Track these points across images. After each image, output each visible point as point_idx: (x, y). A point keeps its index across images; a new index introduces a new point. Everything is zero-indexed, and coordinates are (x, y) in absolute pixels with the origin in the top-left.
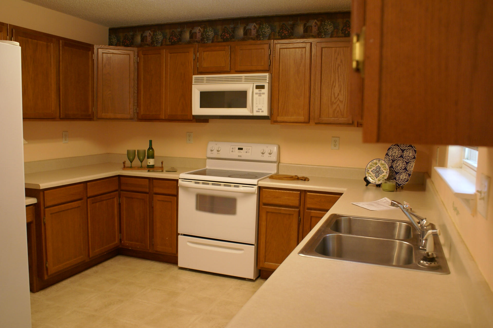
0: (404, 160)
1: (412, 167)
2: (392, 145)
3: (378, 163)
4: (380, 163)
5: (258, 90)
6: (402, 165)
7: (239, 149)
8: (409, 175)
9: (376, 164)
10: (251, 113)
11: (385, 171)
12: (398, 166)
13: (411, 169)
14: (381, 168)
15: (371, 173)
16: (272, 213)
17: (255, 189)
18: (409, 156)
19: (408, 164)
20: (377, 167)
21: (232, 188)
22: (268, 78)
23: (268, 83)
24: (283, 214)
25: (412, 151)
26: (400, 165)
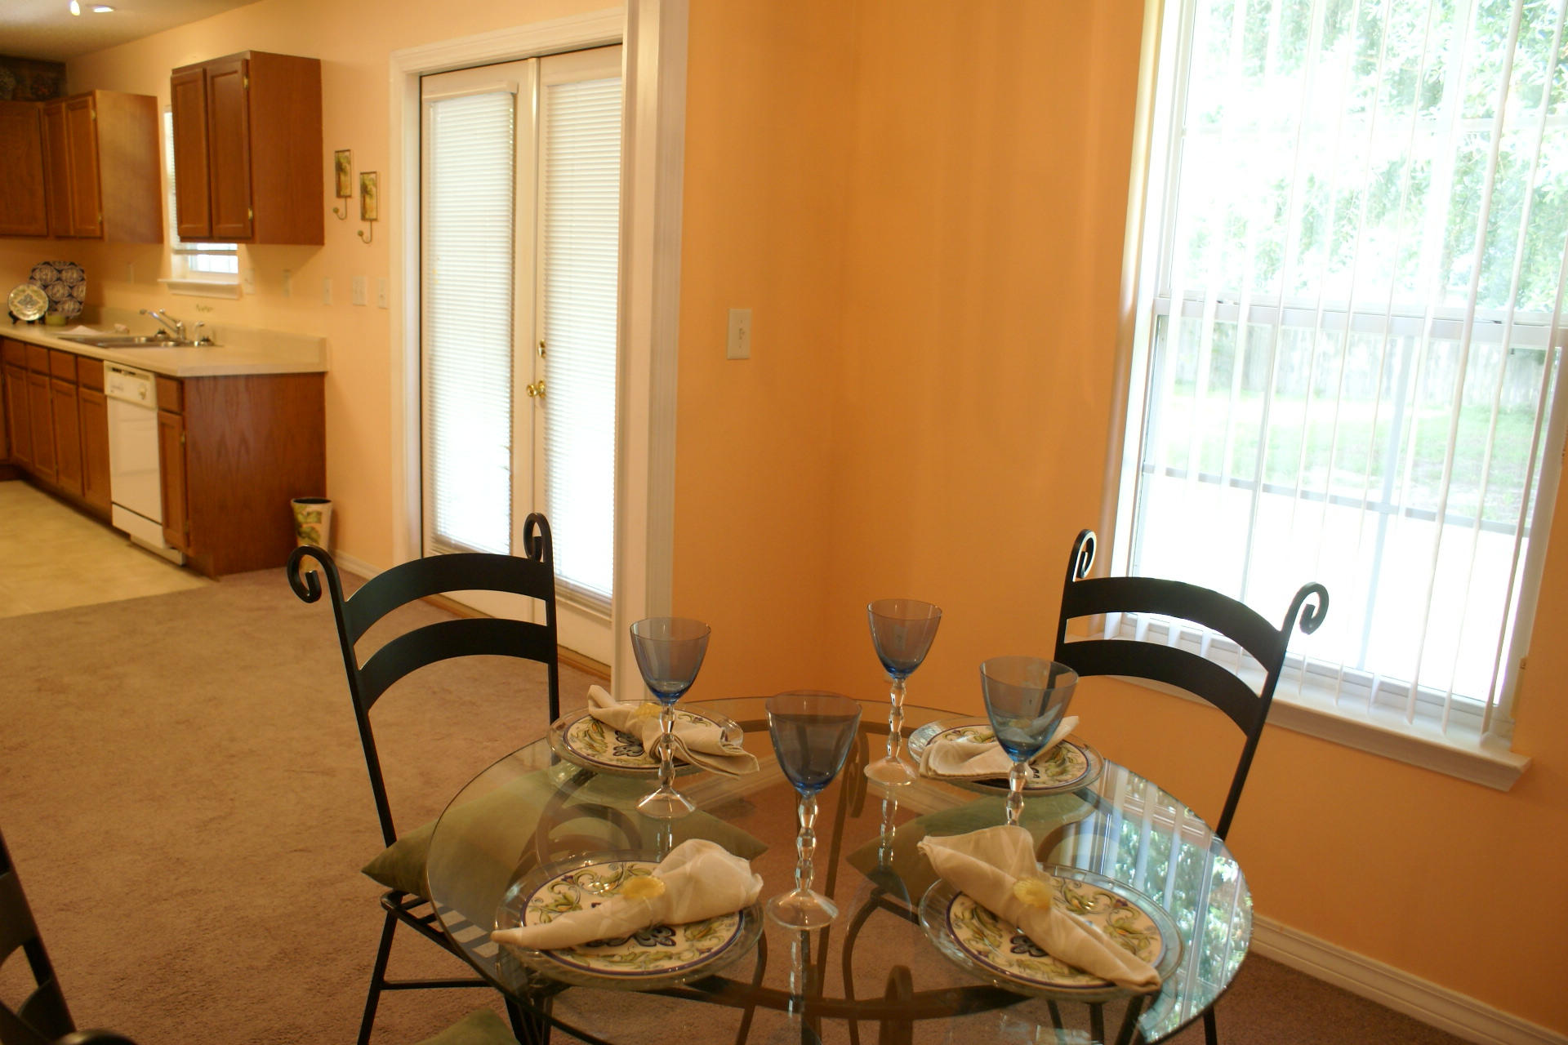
0: (64, 284)
1: (82, 291)
2: (39, 265)
3: (26, 290)
4: (30, 289)
9: (24, 291)
11: (41, 301)
13: (82, 294)
14: (33, 296)
15: (18, 305)
18: (73, 278)
19: (73, 289)
20: (26, 296)
25: (76, 271)
26: (60, 291)
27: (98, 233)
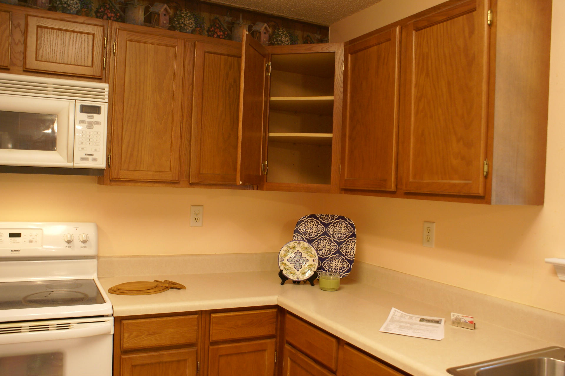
0: (331, 239)
1: (352, 249)
2: (305, 217)
3: (297, 247)
4: (301, 246)
5: (85, 115)
6: (329, 247)
7: (12, 235)
8: (351, 262)
9: (294, 248)
10: (68, 162)
11: (311, 259)
12: (322, 248)
13: (352, 252)
14: (303, 254)
15: (288, 263)
16: (143, 365)
17: (109, 325)
18: (341, 233)
19: (341, 245)
20: (296, 254)
21: (53, 334)
22: (107, 93)
23: (107, 103)
24: (166, 362)
25: (346, 226)
26: (327, 246)
27: (481, 192)
